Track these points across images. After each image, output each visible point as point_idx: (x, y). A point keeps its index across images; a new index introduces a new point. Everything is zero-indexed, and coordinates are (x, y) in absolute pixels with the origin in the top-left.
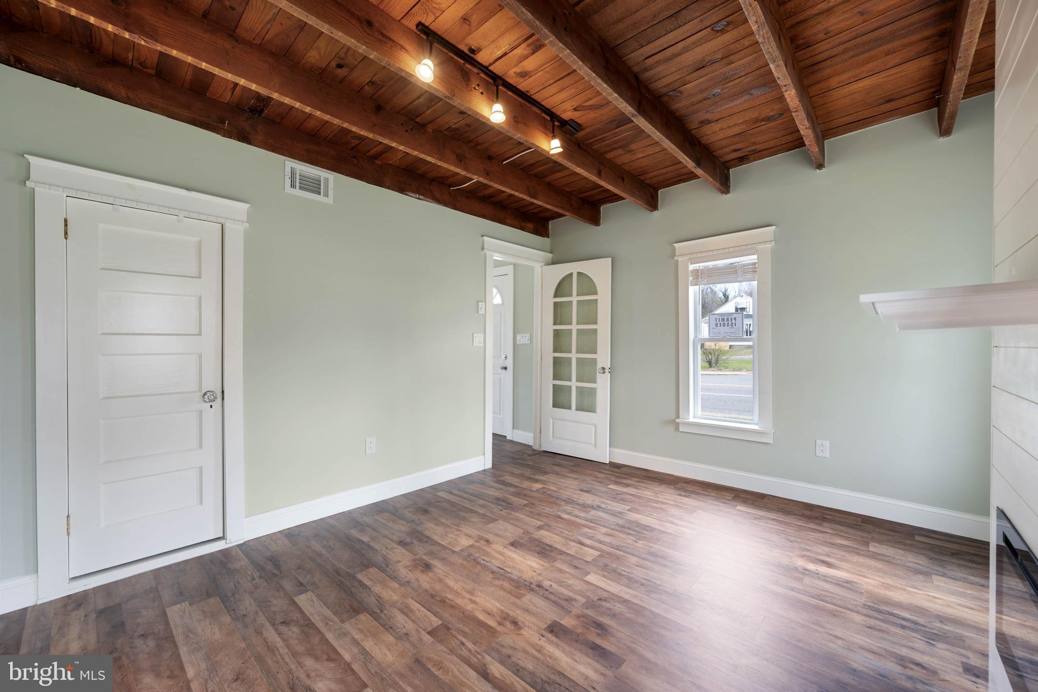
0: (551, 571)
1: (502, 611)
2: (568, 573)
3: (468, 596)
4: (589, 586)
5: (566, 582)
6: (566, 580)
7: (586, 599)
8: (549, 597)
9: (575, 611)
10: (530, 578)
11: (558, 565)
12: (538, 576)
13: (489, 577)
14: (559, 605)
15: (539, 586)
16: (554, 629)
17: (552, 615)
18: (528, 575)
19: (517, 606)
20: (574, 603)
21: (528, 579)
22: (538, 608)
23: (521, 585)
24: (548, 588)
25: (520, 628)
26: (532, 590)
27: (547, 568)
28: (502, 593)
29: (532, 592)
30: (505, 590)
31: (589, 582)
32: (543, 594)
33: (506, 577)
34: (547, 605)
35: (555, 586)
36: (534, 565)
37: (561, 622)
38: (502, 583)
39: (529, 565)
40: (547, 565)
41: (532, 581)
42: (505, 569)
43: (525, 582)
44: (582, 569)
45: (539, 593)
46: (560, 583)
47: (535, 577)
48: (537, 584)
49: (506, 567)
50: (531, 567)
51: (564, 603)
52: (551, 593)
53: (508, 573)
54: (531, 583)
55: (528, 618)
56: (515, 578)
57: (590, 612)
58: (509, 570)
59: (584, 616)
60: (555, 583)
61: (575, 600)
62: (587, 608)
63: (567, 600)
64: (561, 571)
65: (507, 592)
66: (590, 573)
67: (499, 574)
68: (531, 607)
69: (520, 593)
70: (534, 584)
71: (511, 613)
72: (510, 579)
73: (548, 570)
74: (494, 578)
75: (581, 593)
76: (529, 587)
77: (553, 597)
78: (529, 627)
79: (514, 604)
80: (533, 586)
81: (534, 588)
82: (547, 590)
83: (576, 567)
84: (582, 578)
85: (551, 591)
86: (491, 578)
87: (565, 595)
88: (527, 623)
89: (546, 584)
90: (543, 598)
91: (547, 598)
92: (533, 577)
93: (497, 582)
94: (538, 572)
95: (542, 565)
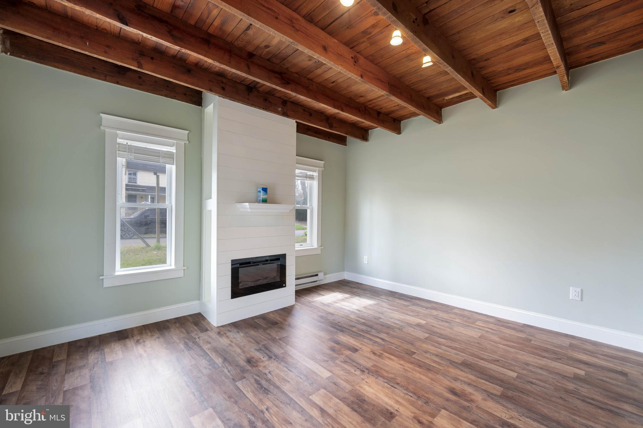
0: (355, 382)
1: (382, 359)
2: (342, 379)
3: (406, 368)
4: (331, 369)
5: (345, 373)
6: (345, 374)
7: (335, 362)
8: (357, 364)
9: (343, 357)
10: (370, 377)
11: (348, 387)
12: (364, 378)
13: (399, 380)
14: (351, 360)
15: (363, 371)
16: (355, 350)
17: (355, 356)
18: (371, 380)
19: (375, 361)
20: (343, 360)
21: (371, 376)
22: (364, 360)
23: (375, 373)
24: (357, 369)
25: (371, 351)
26: (367, 369)
27: (357, 384)
28: (386, 369)
29: (367, 368)
30: (385, 370)
31: (330, 372)
32: (360, 366)
33: (387, 379)
34: (358, 360)
35: (353, 371)
36: (367, 388)
37: (351, 352)
38: (388, 375)
39: (372, 388)
40: (358, 388)
41: (368, 375)
42: (389, 386)
43: (372, 374)
44: (331, 382)
45: (363, 367)
46: (349, 372)
47: (366, 377)
48: (364, 373)
49: (389, 388)
50: (370, 386)
51: (348, 360)
52: (355, 367)
53: (386, 383)
54: (368, 373)
55: (368, 355)
56: (380, 378)
57: (335, 355)
58: (386, 385)
59: (338, 354)
60: (352, 373)
61: (341, 362)
62: (336, 357)
63: (346, 362)
64: (347, 381)
65: (383, 369)
66: (326, 378)
67: (393, 382)
68: (367, 360)
69: (374, 367)
70: (366, 373)
71: (378, 358)
72: (383, 377)
73: (356, 383)
74: (395, 379)
75: (337, 365)
76: (369, 371)
77: (354, 364)
78: (367, 352)
79: (378, 362)
80: (367, 371)
81: (366, 370)
82: (358, 368)
83: (335, 384)
84: (333, 375)
85: (356, 368)
86: (397, 380)
87: (347, 365)
88: (369, 353)
89: (358, 373)
90: (360, 364)
91: (358, 364)
92: (368, 378)
93: (392, 376)
94: (364, 381)
95: (361, 387)
